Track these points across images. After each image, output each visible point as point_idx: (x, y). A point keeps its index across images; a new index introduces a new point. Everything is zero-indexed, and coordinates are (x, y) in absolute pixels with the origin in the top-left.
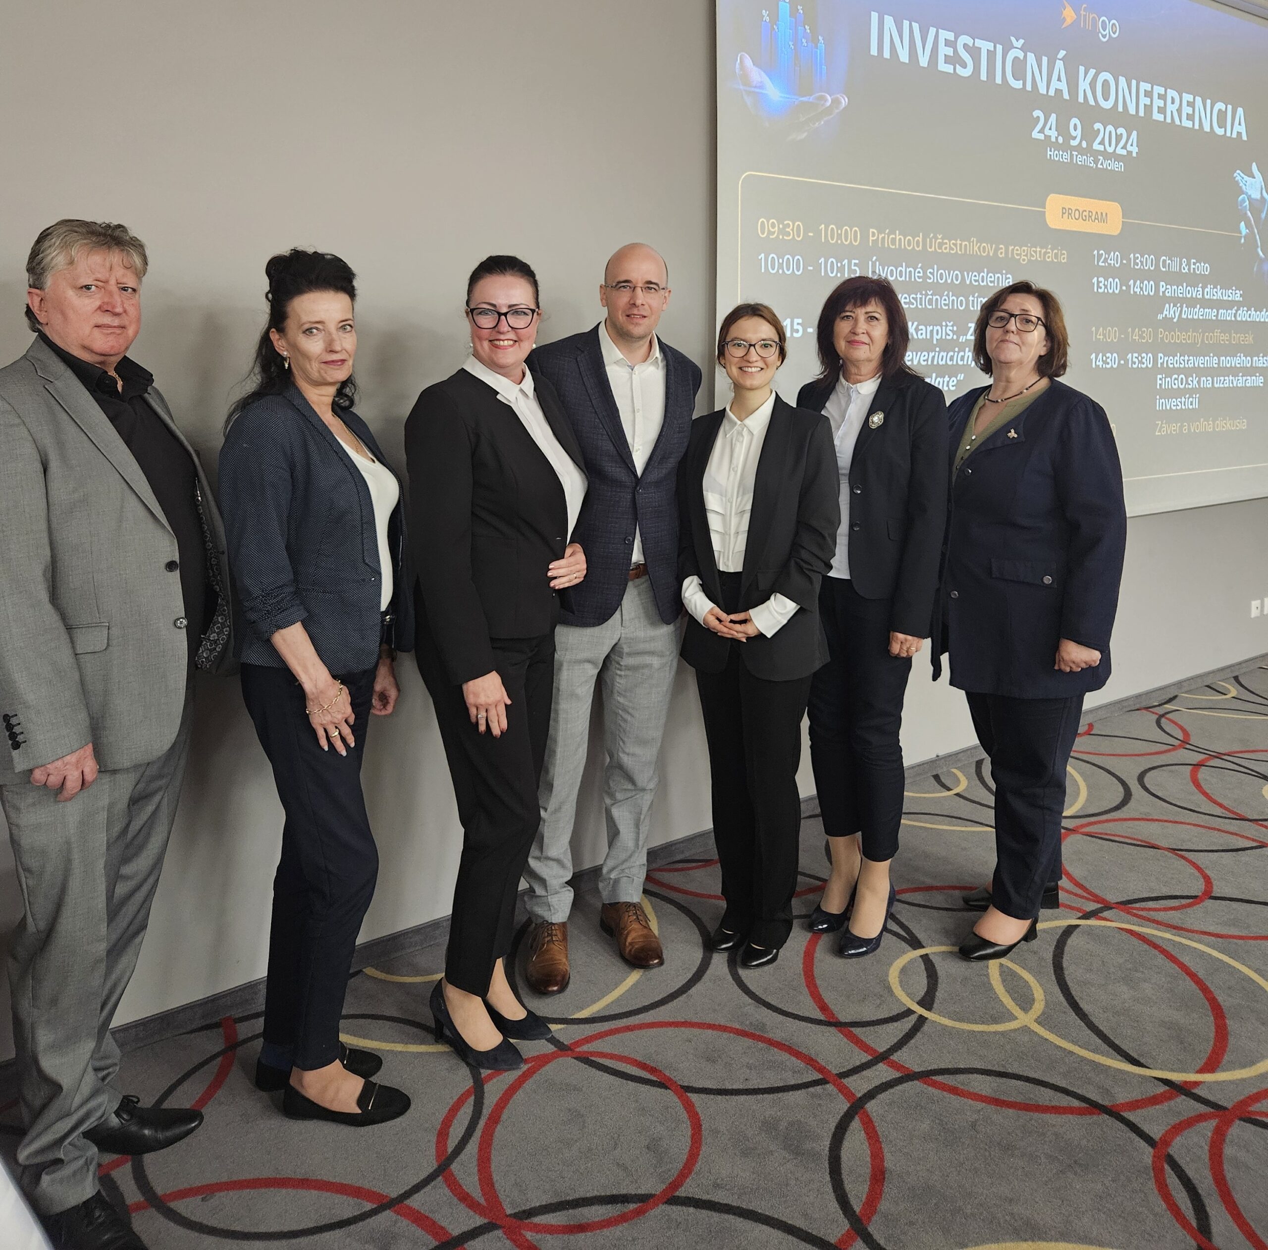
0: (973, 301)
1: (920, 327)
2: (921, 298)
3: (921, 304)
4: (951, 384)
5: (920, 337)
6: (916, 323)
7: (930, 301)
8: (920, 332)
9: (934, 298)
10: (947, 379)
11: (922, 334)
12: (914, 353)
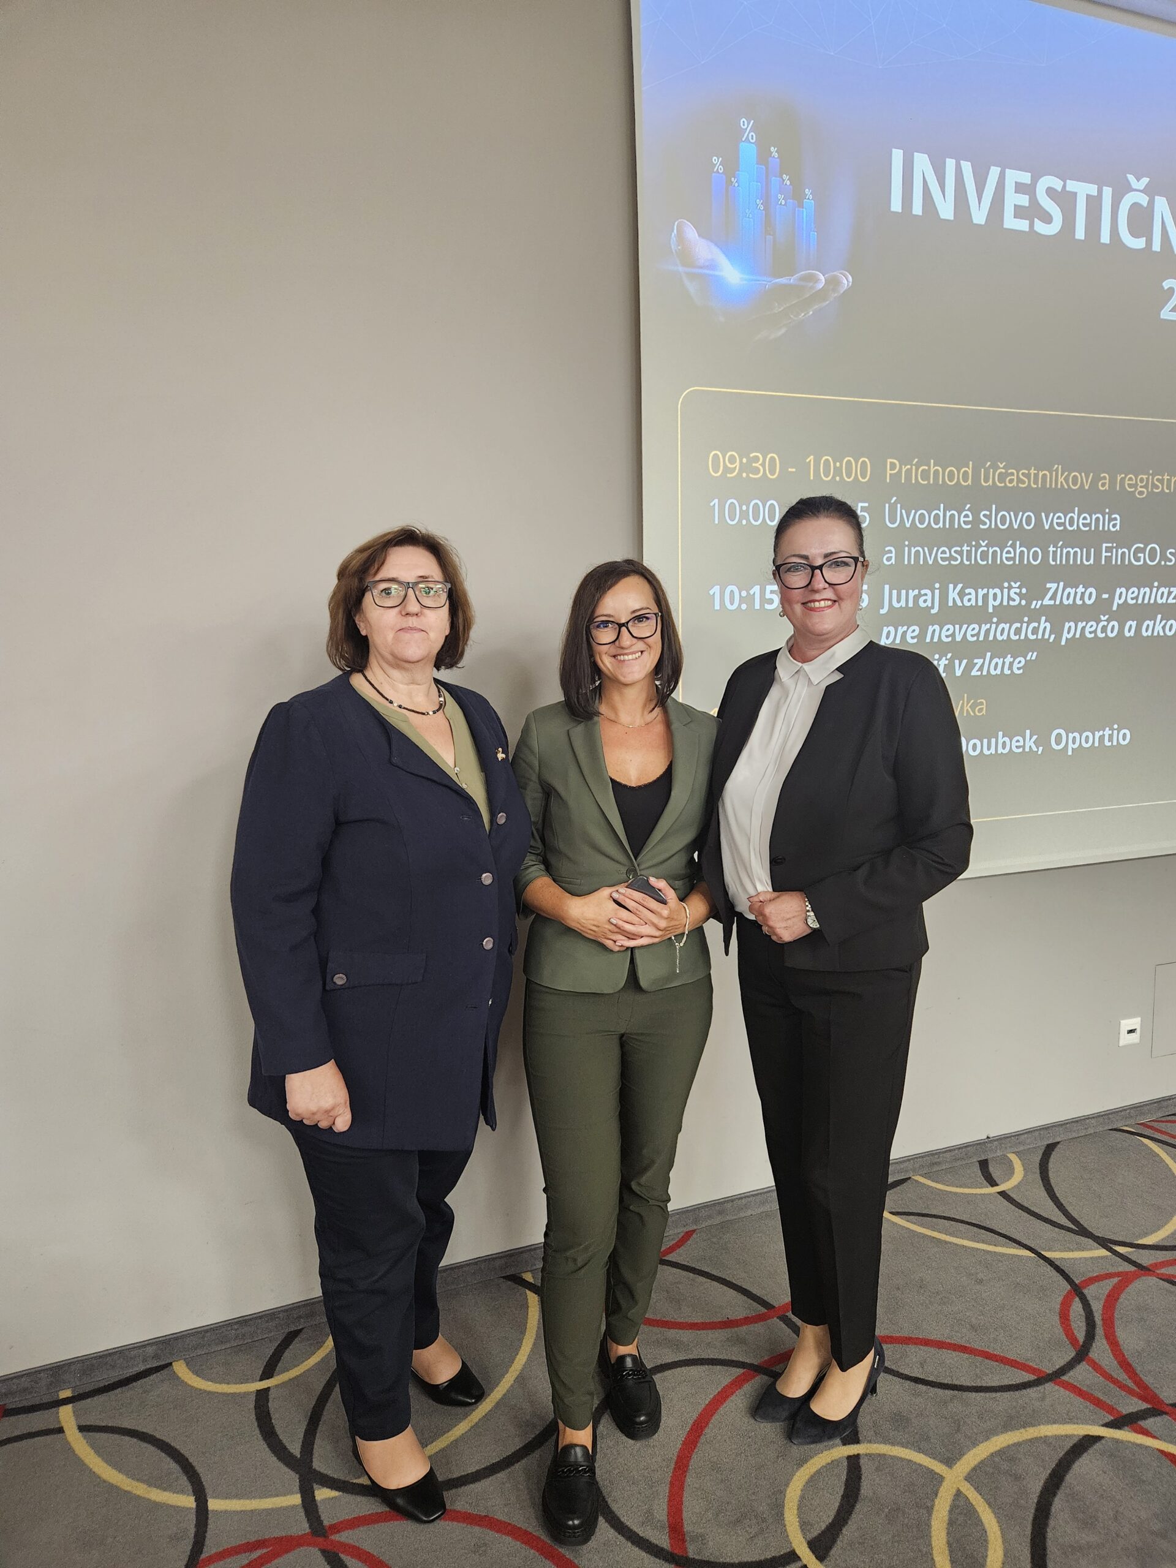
0: (1055, 553)
1: (967, 591)
2: (969, 552)
3: (969, 559)
4: (1016, 666)
5: (967, 604)
6: (960, 586)
7: (984, 556)
8: (966, 599)
9: (991, 551)
10: (1009, 659)
11: (969, 600)
12: (957, 627)
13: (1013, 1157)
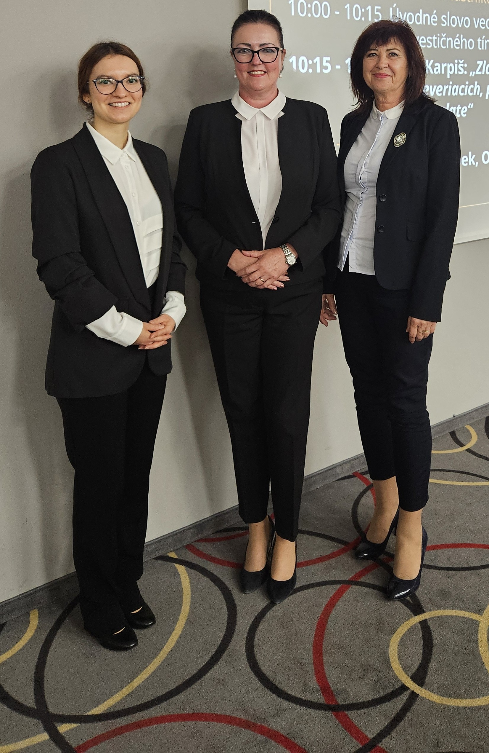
0: (481, 42)
1: (436, 65)
2: (436, 40)
3: (436, 45)
4: (462, 112)
5: (436, 73)
6: (432, 61)
7: (444, 43)
8: (435, 69)
9: (448, 40)
10: (459, 108)
11: (437, 70)
12: (431, 87)
13: (468, 427)
